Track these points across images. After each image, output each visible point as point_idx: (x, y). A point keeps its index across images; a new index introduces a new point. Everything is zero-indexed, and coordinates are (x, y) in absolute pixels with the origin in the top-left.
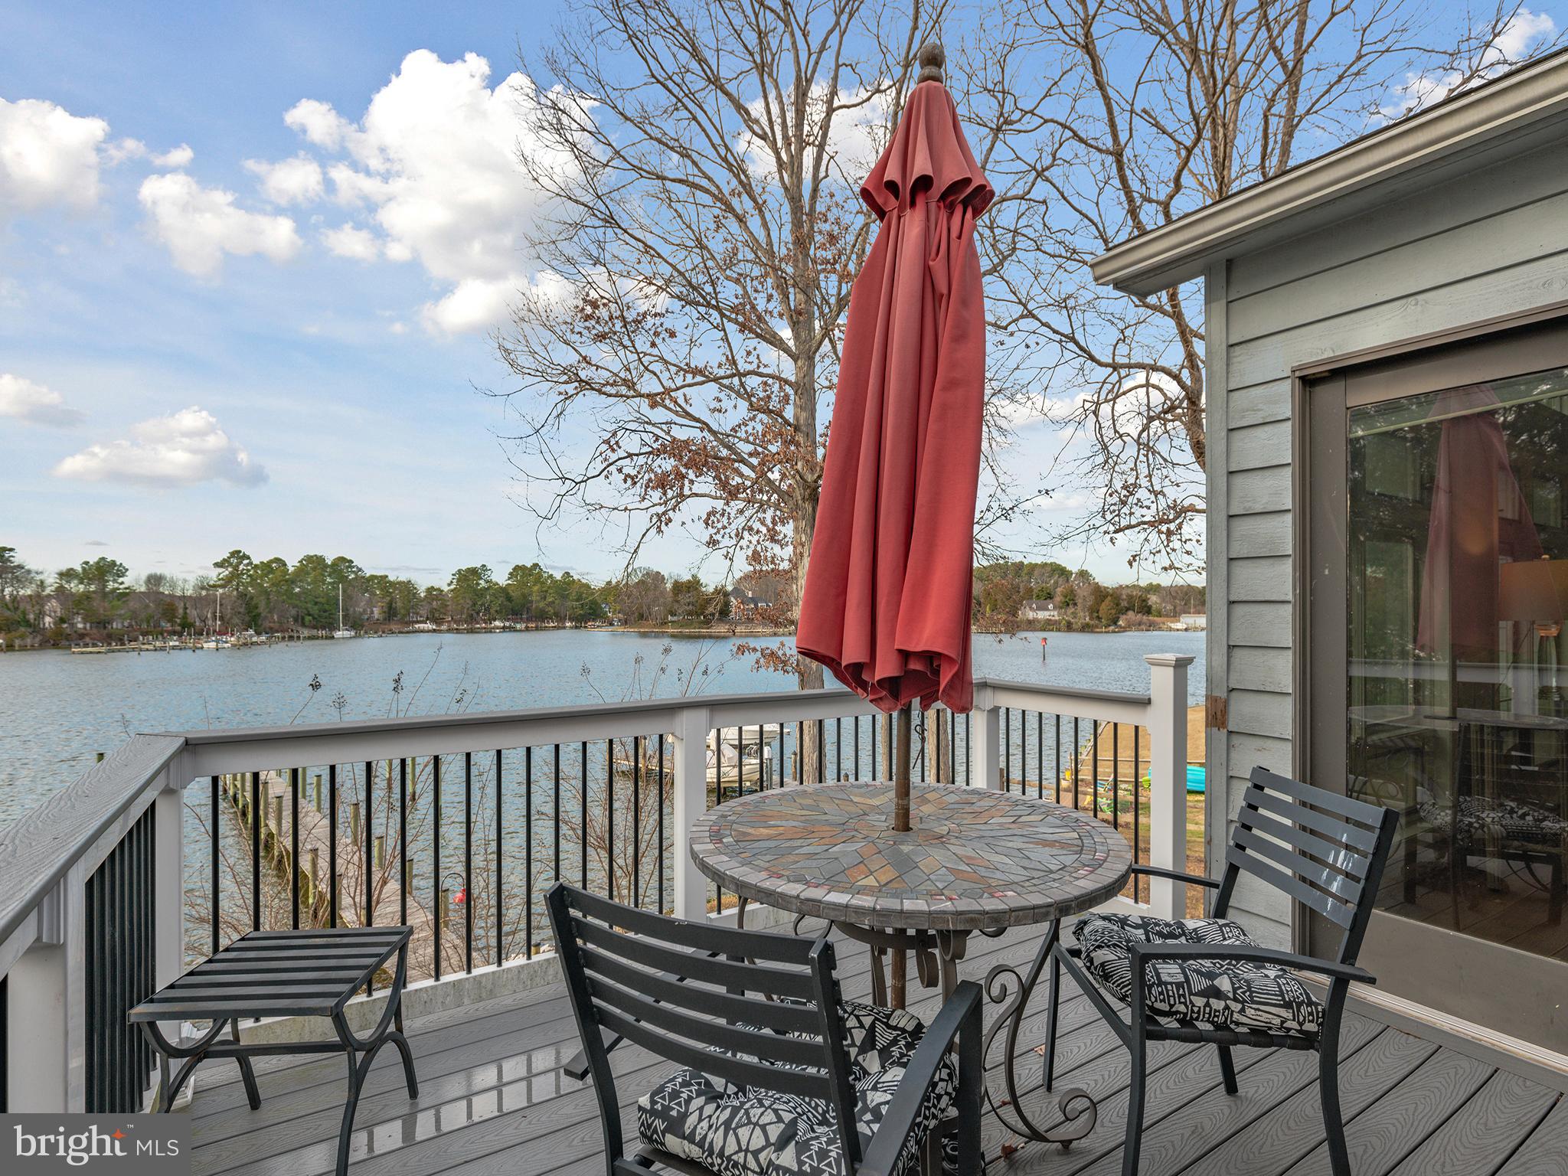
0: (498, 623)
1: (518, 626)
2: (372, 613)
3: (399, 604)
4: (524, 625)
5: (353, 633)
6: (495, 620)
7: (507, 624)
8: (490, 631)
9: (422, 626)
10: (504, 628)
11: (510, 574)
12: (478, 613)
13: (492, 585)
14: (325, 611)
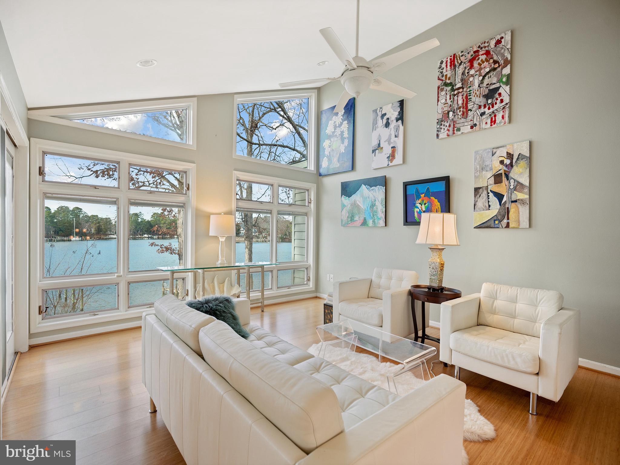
0: (146, 236)
1: (155, 237)
2: (91, 230)
3: (103, 227)
4: (157, 237)
5: (80, 239)
6: (144, 234)
7: (150, 236)
8: (142, 239)
9: (112, 236)
10: (148, 237)
11: (152, 216)
12: (138, 231)
13: (143, 221)
14: (68, 229)
